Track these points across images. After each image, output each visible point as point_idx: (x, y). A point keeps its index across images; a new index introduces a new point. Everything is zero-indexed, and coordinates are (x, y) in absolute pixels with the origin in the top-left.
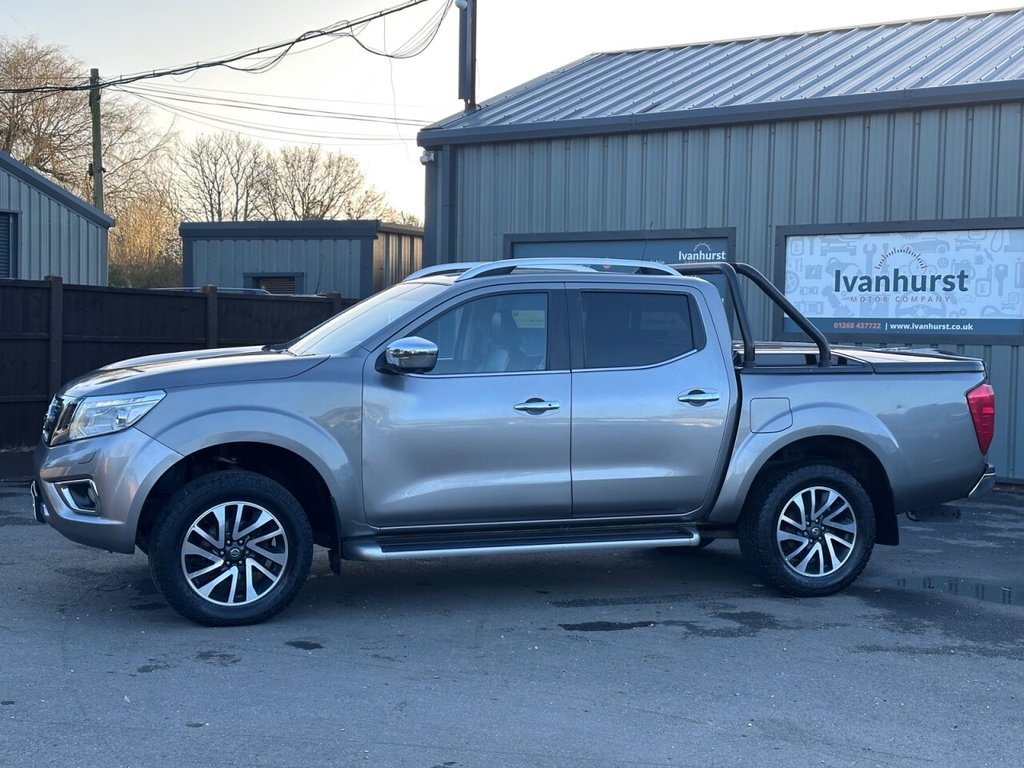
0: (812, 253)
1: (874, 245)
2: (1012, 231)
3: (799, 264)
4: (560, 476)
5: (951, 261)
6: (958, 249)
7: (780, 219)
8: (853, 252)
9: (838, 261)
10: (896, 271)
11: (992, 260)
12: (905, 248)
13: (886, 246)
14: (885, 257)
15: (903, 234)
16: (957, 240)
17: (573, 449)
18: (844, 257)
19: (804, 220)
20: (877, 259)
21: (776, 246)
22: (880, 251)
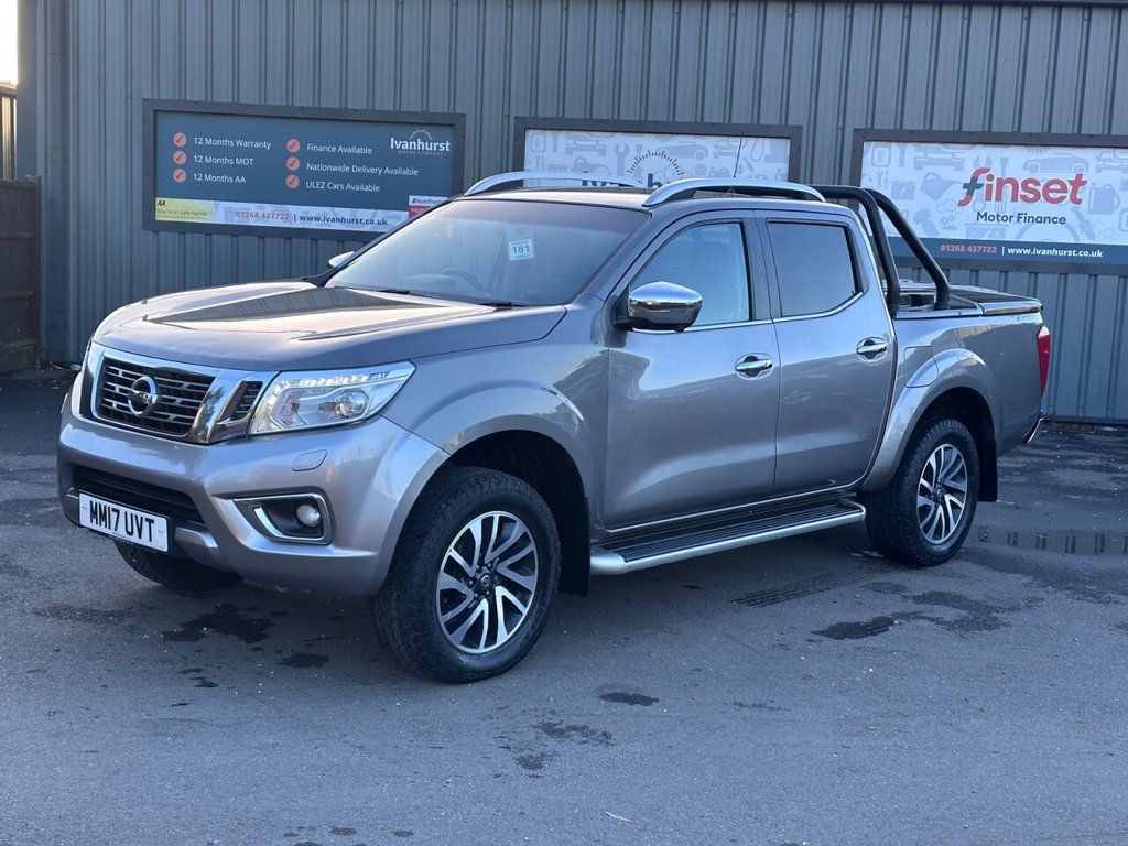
0: (555, 150)
1: (626, 146)
2: (774, 140)
3: (540, 162)
5: (708, 170)
6: (716, 156)
7: (520, 109)
8: (603, 152)
9: (585, 160)
10: (651, 176)
11: (752, 169)
12: (660, 151)
13: (639, 148)
14: (638, 160)
15: (659, 136)
16: (716, 147)
18: (592, 158)
19: (547, 110)
20: (629, 162)
21: (515, 139)
22: (633, 153)
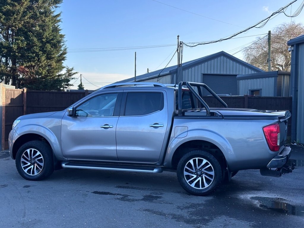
4: (113, 148)
17: (117, 140)
